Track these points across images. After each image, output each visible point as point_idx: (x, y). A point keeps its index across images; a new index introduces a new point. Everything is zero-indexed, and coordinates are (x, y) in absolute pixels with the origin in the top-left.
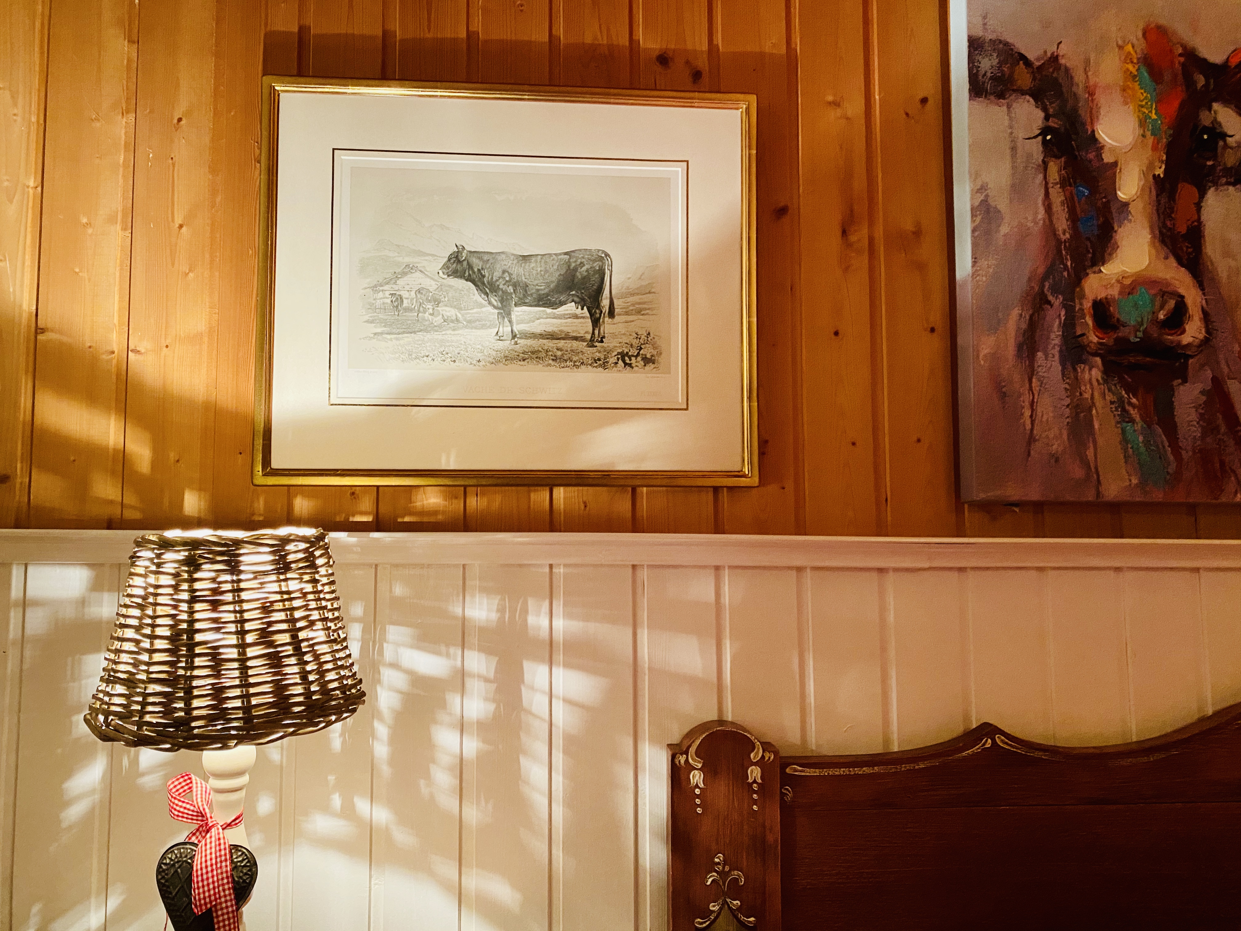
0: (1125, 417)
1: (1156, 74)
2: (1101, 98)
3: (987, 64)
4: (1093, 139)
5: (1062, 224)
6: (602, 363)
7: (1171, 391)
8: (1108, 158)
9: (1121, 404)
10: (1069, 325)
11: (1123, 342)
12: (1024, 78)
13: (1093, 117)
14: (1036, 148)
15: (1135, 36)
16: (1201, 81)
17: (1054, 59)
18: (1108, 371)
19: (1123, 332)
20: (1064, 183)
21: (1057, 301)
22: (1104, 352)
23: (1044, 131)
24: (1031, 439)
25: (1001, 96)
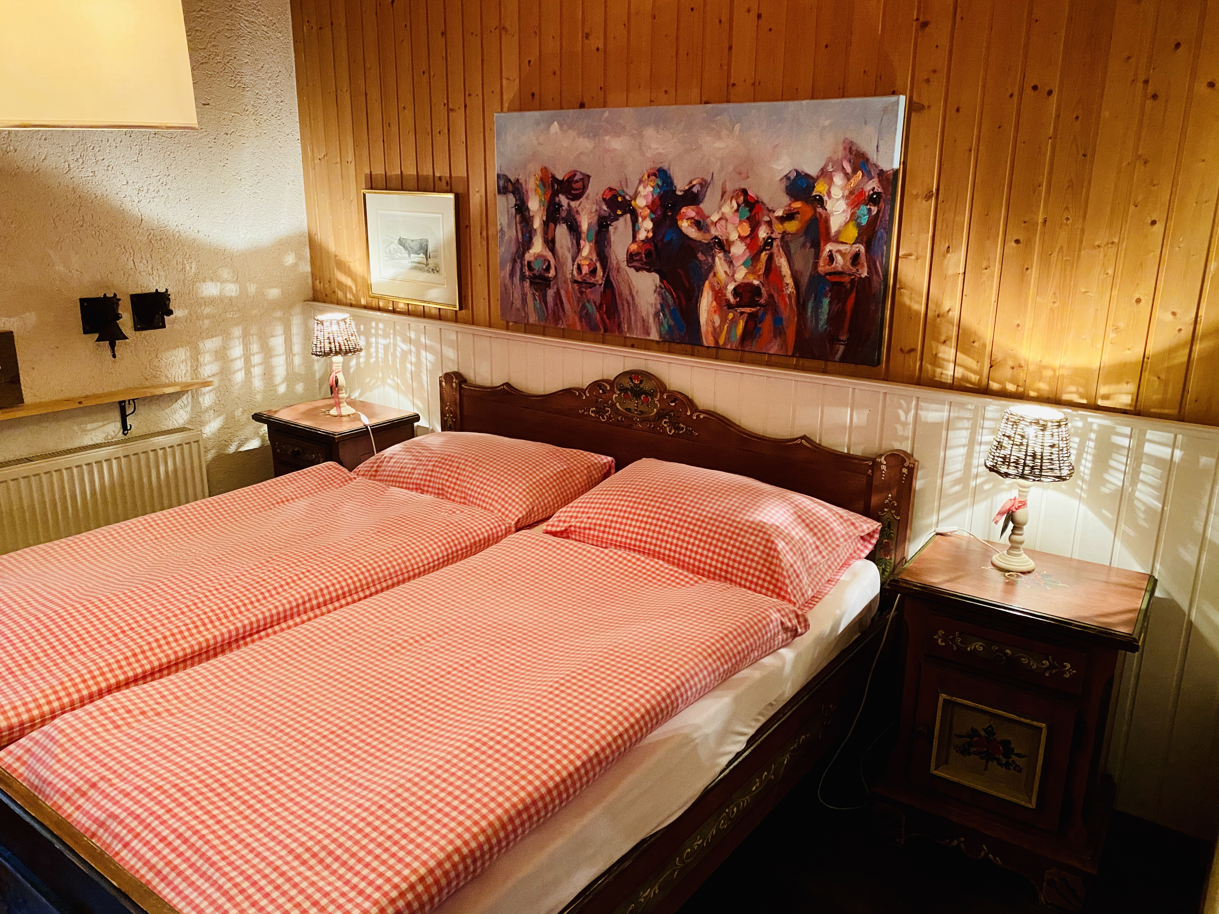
0: (535, 299)
1: (544, 185)
2: (530, 193)
3: (502, 183)
4: (528, 208)
5: (520, 236)
6: (428, 271)
7: (546, 292)
8: (531, 214)
9: (534, 294)
10: (521, 269)
11: (534, 275)
12: (510, 187)
13: (528, 200)
14: (513, 210)
15: (539, 174)
16: (556, 186)
17: (518, 180)
18: (531, 283)
19: (535, 272)
20: (520, 223)
21: (518, 261)
22: (530, 278)
23: (516, 205)
24: (512, 303)
25: (505, 193)
